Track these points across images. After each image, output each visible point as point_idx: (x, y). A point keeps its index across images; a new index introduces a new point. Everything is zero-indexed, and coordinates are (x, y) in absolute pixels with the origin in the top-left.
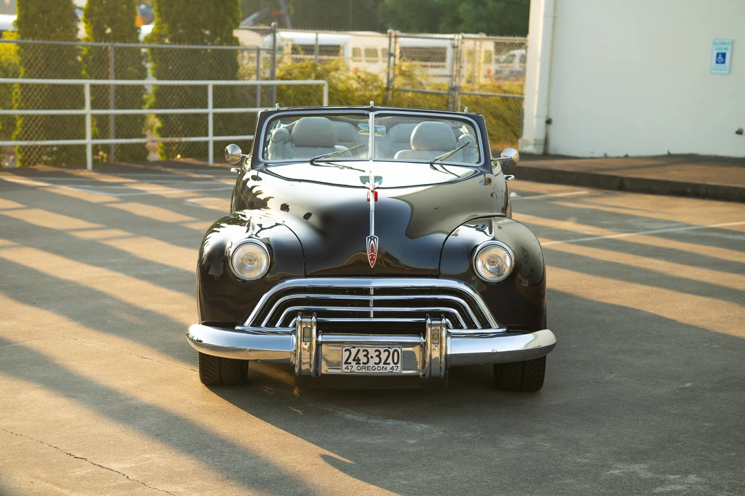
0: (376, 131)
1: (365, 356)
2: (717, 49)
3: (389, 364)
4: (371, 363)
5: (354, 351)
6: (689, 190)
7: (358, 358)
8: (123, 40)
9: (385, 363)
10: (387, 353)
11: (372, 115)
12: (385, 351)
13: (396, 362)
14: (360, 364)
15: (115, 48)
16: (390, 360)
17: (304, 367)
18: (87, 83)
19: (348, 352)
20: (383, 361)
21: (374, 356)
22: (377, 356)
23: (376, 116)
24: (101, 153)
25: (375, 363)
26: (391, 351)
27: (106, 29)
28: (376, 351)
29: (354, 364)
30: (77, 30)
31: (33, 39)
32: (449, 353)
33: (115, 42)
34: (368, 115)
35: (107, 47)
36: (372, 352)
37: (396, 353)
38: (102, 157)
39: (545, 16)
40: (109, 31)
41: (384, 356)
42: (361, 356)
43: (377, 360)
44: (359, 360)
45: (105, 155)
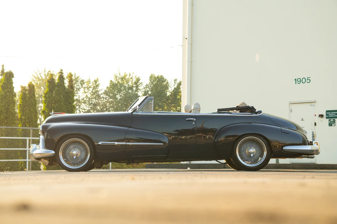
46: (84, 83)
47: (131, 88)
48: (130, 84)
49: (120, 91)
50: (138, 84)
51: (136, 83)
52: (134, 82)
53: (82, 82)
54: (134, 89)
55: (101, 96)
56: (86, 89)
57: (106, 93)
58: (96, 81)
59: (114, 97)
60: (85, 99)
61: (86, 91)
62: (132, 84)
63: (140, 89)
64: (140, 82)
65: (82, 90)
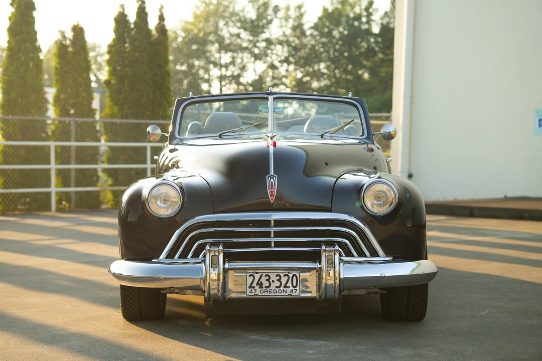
0: (274, 111)
1: (267, 280)
2: (538, 116)
3: (289, 287)
4: (273, 287)
5: (257, 276)
6: (526, 215)
7: (261, 282)
8: (82, 116)
9: (285, 287)
10: (286, 278)
11: (271, 98)
12: (285, 276)
13: (295, 285)
14: (263, 288)
15: (76, 122)
16: (289, 284)
17: (212, 292)
18: (52, 144)
19: (252, 278)
20: (283, 285)
21: (275, 281)
22: (278, 280)
23: (274, 99)
24: (64, 203)
25: (277, 287)
26: (291, 276)
27: (69, 111)
28: (277, 276)
29: (257, 287)
30: (47, 110)
31: (12, 115)
32: (342, 276)
33: (76, 117)
34: (267, 99)
35: (70, 122)
36: (273, 277)
37: (295, 278)
38: (65, 205)
39: (405, 96)
40: (72, 112)
41: (284, 280)
42: (263, 280)
43: (278, 284)
44: (261, 284)
45: (67, 205)
46: (279, 10)
47: (358, 18)
48: (357, 10)
49: (338, 24)
50: (371, 10)
51: (367, 9)
52: (363, 7)
53: (276, 9)
54: (364, 20)
55: (308, 32)
56: (283, 20)
57: (315, 27)
58: (300, 7)
59: (329, 34)
60: (281, 38)
61: (284, 23)
62: (361, 10)
63: (373, 21)
64: (374, 6)
65: (276, 23)
